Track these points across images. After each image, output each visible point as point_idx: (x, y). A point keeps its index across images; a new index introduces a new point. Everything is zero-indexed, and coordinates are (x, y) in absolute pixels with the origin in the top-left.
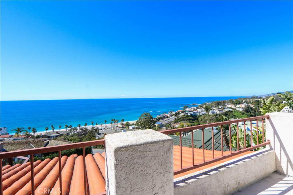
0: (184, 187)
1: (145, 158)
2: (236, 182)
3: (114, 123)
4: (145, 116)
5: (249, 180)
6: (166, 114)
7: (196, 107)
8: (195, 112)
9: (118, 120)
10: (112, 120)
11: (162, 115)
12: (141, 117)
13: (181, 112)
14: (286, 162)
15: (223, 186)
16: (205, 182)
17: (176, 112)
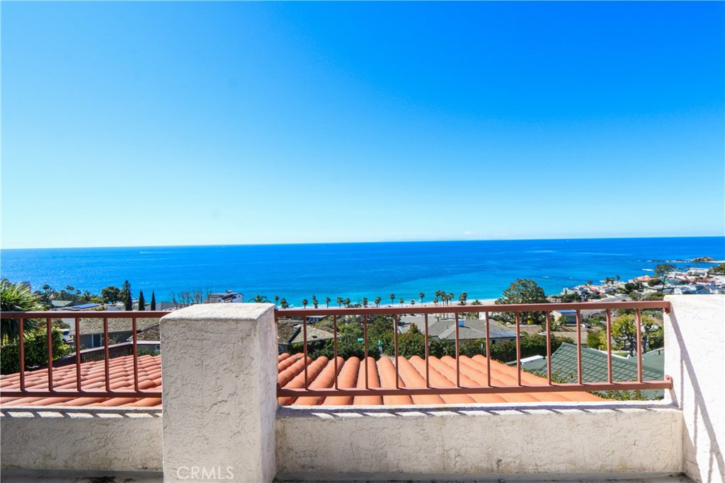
0: (327, 422)
1: (204, 342)
2: (489, 455)
3: (443, 301)
4: (521, 287)
5: (539, 463)
6: (594, 287)
7: (706, 270)
8: (704, 284)
9: (452, 294)
10: (438, 294)
11: (581, 289)
12: (509, 290)
13: (646, 284)
14: (709, 451)
15: (438, 451)
16: (384, 428)
17: (631, 281)
